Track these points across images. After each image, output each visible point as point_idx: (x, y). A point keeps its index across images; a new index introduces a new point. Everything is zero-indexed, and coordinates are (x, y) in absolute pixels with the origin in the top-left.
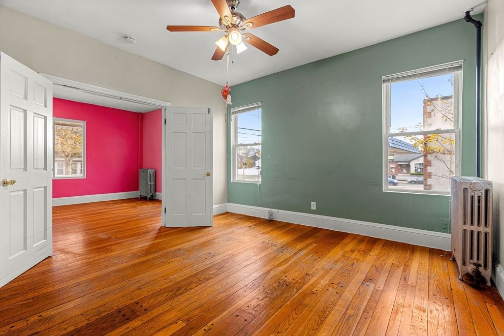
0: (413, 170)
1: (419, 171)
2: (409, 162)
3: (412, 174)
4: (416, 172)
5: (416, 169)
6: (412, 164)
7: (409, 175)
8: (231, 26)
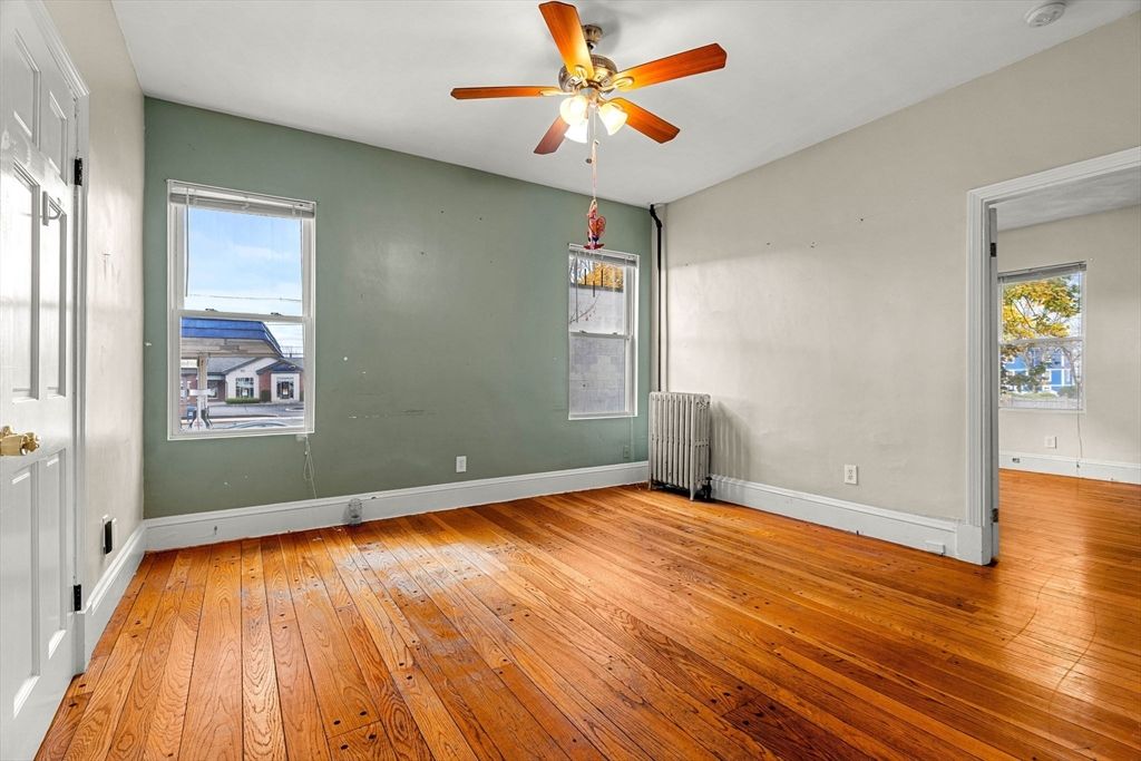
0: (231, 394)
1: (245, 394)
2: (223, 375)
3: (231, 403)
4: (237, 395)
5: (237, 391)
6: (231, 381)
7: (224, 403)
8: (585, 84)
